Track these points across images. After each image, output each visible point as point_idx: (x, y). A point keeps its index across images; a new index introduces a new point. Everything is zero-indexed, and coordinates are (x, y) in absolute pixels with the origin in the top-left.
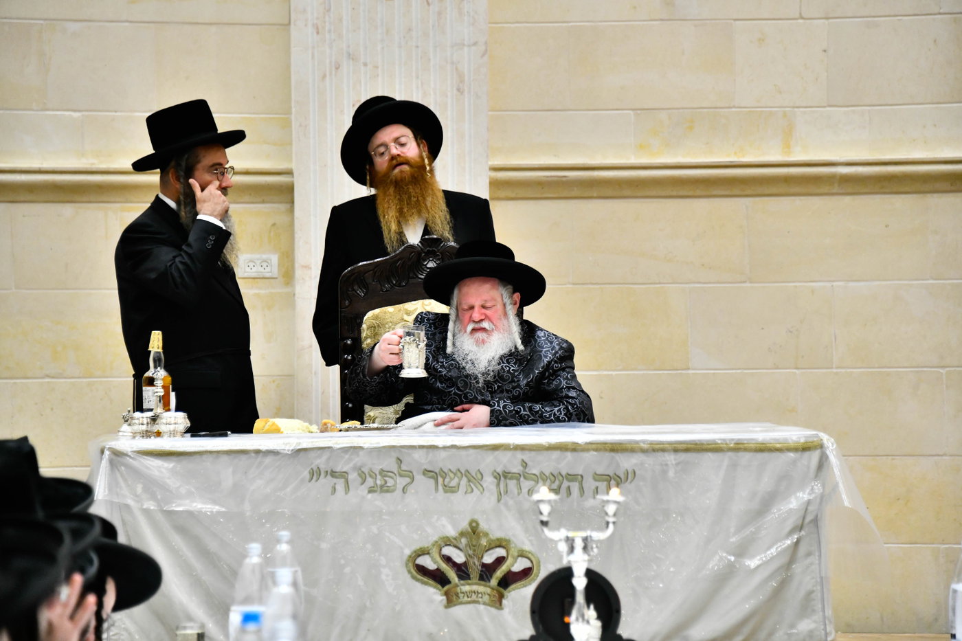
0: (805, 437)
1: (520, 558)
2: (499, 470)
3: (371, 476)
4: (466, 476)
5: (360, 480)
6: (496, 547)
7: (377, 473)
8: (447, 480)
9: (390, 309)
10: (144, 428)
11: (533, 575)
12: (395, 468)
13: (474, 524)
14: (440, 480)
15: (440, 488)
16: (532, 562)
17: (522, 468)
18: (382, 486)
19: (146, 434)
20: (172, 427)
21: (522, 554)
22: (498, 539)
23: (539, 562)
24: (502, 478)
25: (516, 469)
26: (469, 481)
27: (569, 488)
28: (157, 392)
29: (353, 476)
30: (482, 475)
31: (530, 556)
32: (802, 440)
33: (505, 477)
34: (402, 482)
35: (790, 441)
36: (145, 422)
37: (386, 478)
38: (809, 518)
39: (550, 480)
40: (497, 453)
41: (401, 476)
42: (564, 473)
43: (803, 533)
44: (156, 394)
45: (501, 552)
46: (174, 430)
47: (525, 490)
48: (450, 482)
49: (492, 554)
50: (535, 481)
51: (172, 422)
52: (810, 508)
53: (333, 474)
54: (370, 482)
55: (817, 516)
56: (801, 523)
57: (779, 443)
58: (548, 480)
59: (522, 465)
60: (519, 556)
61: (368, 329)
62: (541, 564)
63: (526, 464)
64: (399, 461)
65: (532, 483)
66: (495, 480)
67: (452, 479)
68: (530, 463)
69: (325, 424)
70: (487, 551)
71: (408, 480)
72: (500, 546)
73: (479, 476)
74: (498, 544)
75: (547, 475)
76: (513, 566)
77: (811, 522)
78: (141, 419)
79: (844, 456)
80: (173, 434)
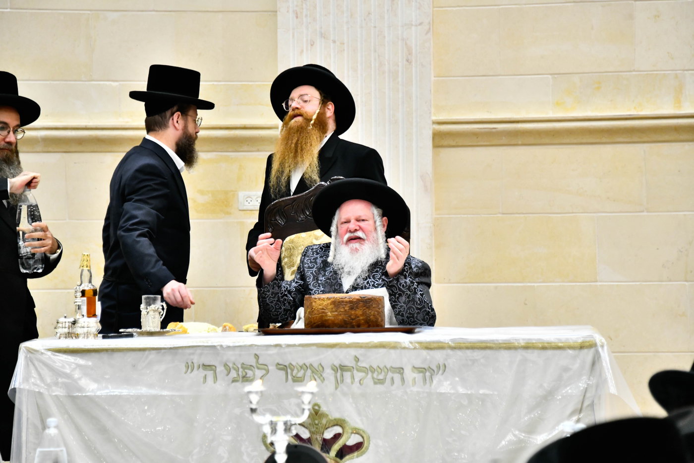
0: (583, 337)
1: (353, 435)
2: (337, 363)
3: (234, 369)
4: (310, 369)
5: (226, 372)
6: (334, 425)
7: (240, 366)
8: (295, 372)
9: (303, 235)
10: (66, 330)
11: (363, 449)
12: (254, 363)
13: (316, 408)
14: (289, 371)
15: (290, 377)
16: (363, 437)
17: (355, 362)
18: (244, 377)
19: (69, 335)
20: (85, 330)
21: (357, 432)
22: (335, 419)
23: (369, 438)
24: (339, 371)
25: (349, 362)
26: (313, 372)
27: (392, 379)
28: (76, 302)
29: (220, 369)
30: (323, 368)
31: (361, 432)
32: (580, 341)
33: (341, 370)
34: (259, 373)
35: (571, 341)
36: (67, 326)
37: (246, 370)
38: (586, 403)
39: (378, 372)
40: (334, 350)
41: (258, 368)
42: (388, 367)
43: (582, 415)
44: (76, 304)
45: (338, 430)
46: (87, 332)
47: (357, 380)
48: (297, 374)
49: (331, 431)
50: (365, 372)
51: (86, 326)
52: (588, 395)
53: (206, 367)
54: (233, 374)
55: (593, 401)
56: (580, 406)
57: (561, 343)
58: (376, 372)
59: (355, 360)
60: (352, 433)
61: (286, 250)
62: (371, 439)
63: (358, 359)
64: (257, 356)
65: (363, 374)
66: (333, 372)
67: (298, 371)
68: (361, 358)
69: (225, 327)
70: (327, 429)
71: (264, 372)
72: (337, 425)
73: (321, 368)
74: (335, 423)
75: (375, 368)
76: (347, 441)
77: (588, 406)
78: (64, 324)
79: (613, 352)
80: (87, 335)
